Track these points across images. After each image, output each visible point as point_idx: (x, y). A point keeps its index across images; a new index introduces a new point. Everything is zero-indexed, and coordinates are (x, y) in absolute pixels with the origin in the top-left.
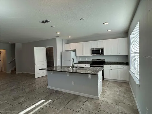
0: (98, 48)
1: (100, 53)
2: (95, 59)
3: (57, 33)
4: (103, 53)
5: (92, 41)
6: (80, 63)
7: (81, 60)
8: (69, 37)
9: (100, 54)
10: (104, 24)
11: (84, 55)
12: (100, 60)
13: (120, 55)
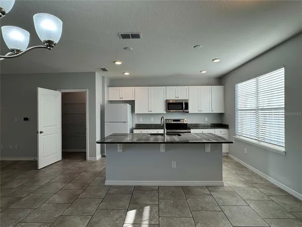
0: (178, 99)
1: (182, 109)
2: (169, 120)
3: (115, 62)
4: (187, 109)
5: (167, 87)
6: (139, 127)
7: (142, 121)
8: (127, 74)
9: (182, 111)
10: (213, 60)
11: (151, 113)
12: (179, 120)
13: (212, 112)
